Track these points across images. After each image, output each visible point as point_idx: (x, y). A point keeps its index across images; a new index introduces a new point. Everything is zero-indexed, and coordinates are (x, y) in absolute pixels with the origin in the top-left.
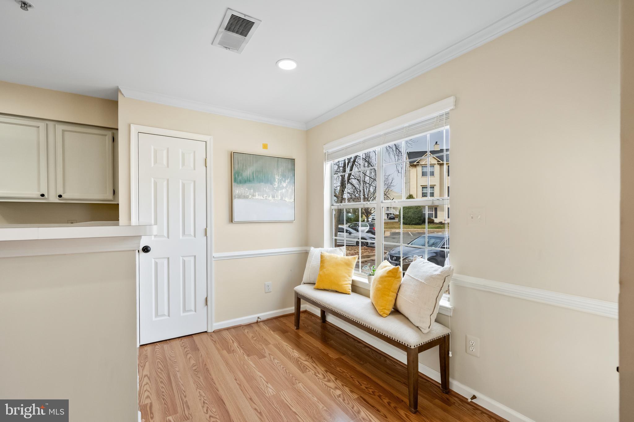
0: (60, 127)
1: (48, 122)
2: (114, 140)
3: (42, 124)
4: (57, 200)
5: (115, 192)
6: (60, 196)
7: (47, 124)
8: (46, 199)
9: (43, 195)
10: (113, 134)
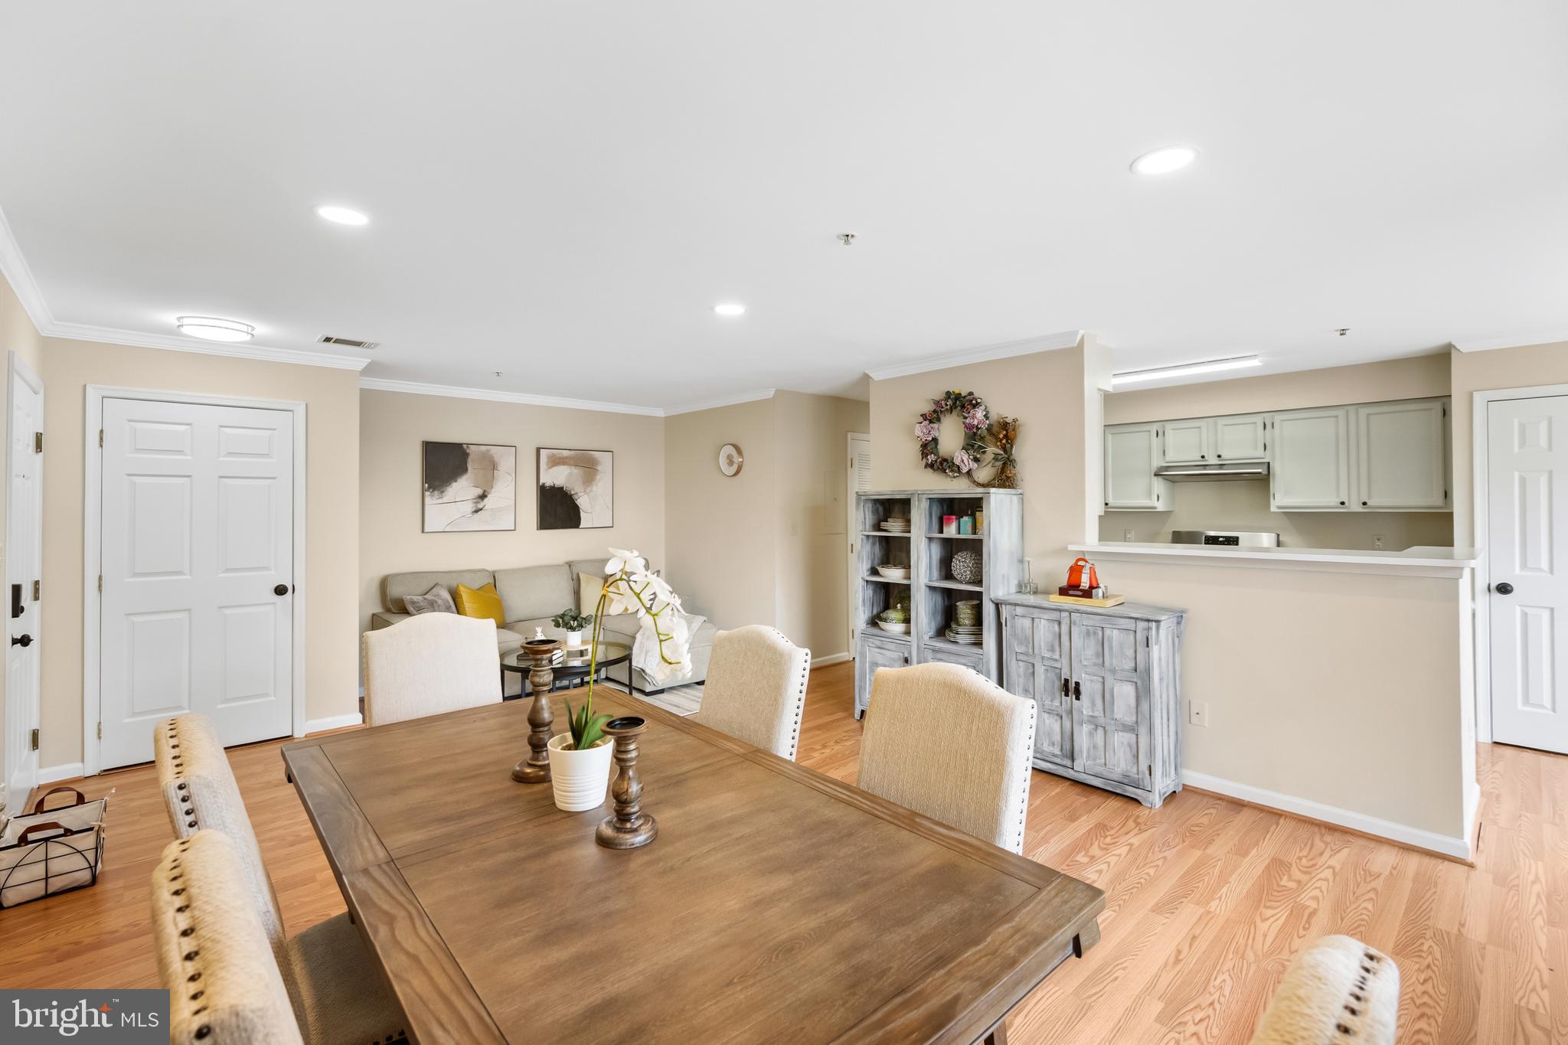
0: (1364, 412)
1: (1347, 408)
2: (1445, 413)
3: (1341, 413)
4: (1360, 509)
5: (1447, 495)
6: (1364, 504)
7: (1347, 411)
8: (1346, 508)
9: (1343, 503)
10: (1444, 404)
